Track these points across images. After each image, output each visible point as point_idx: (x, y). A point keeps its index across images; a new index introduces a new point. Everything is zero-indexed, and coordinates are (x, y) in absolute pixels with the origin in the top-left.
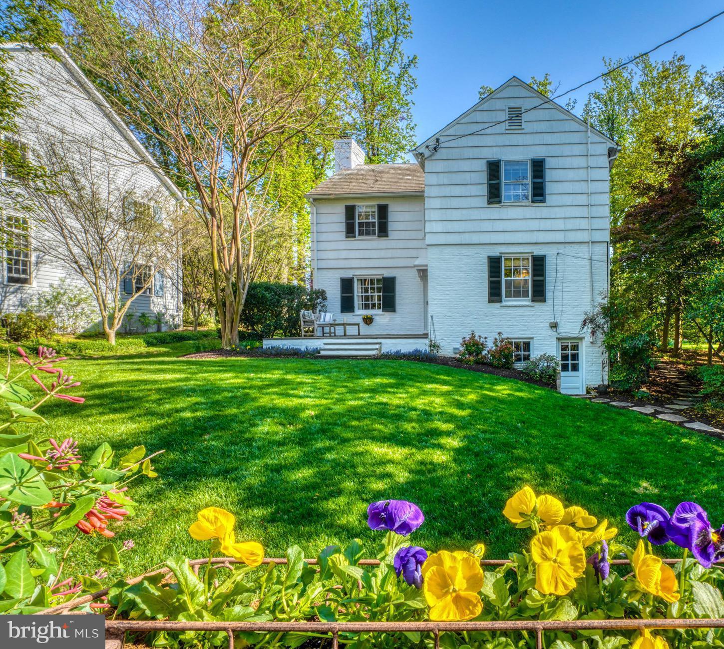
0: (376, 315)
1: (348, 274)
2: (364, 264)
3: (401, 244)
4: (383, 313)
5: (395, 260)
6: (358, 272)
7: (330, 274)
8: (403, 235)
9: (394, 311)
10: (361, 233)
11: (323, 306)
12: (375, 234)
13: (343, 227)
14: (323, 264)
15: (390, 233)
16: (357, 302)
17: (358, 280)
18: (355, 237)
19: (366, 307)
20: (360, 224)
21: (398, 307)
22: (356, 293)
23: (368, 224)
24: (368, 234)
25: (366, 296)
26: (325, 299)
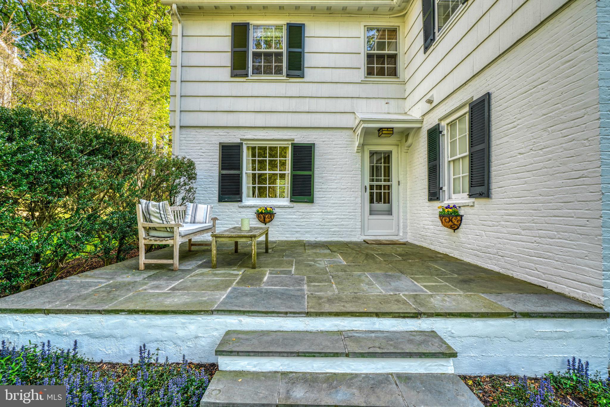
0: (279, 207)
1: (233, 138)
2: (260, 120)
3: (325, 90)
4: (292, 205)
5: (314, 115)
6: (250, 135)
7: (202, 135)
8: (328, 75)
9: (312, 201)
10: (257, 70)
11: (189, 191)
12: (282, 73)
13: (226, 59)
14: (190, 119)
15: (307, 72)
16: (246, 184)
17: (248, 148)
18: (247, 75)
19: (261, 193)
20: (256, 55)
21: (317, 194)
22: (244, 170)
23: (268, 55)
24: (268, 71)
25: (260, 175)
26: (192, 177)
